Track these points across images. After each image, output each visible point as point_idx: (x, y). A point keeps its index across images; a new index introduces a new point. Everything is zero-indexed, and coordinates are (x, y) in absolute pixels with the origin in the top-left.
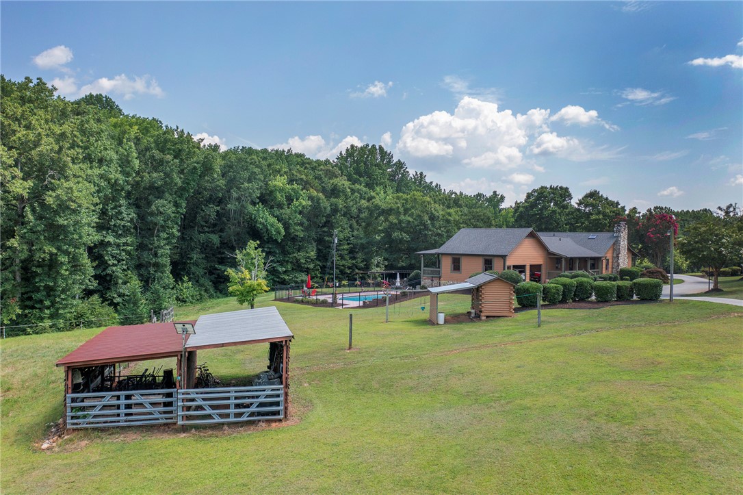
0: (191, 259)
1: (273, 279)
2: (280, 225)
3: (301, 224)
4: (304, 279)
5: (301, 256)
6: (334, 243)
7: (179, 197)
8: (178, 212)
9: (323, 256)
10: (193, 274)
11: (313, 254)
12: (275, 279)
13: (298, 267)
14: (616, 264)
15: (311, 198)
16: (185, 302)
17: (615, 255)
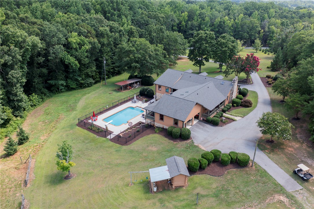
0: (34, 82)
1: (76, 83)
2: (77, 62)
3: (87, 57)
4: (91, 81)
5: (89, 71)
6: (104, 63)
7: (22, 63)
8: (23, 71)
9: (99, 66)
10: (37, 88)
11: (94, 68)
12: (77, 83)
13: (88, 76)
14: (231, 96)
15: (90, 43)
16: (35, 106)
17: (231, 93)
